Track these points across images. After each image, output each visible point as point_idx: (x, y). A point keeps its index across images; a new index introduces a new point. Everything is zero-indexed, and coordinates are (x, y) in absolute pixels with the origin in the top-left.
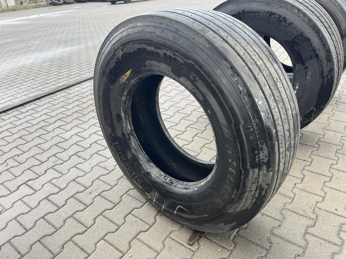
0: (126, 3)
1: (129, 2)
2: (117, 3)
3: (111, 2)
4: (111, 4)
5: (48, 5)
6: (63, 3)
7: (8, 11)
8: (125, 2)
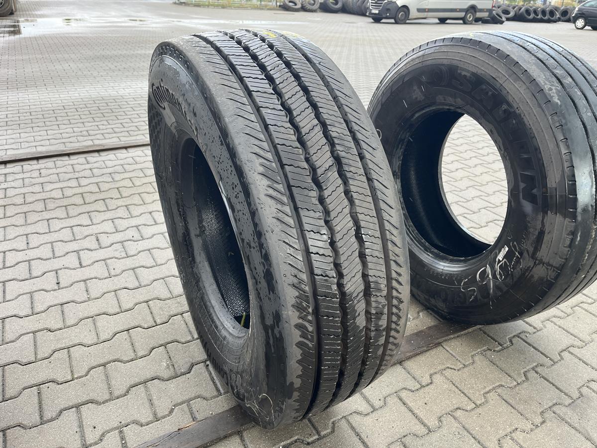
0: (396, 23)
1: (404, 21)
2: (383, 21)
3: (373, 19)
4: (373, 21)
5: (278, 8)
6: (301, 9)
7: (215, 6)
8: (395, 21)
